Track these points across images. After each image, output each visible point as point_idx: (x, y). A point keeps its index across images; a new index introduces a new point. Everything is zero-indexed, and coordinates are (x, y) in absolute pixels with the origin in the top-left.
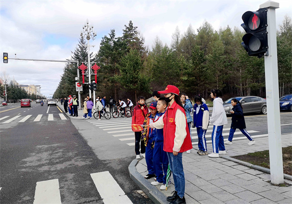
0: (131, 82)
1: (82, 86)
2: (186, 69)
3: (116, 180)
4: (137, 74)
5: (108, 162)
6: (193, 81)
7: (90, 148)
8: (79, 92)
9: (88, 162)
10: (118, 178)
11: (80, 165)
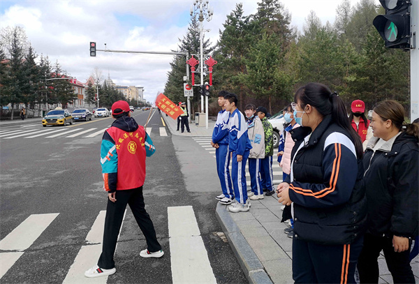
0: (264, 84)
1: (192, 90)
2: (355, 63)
3: (197, 217)
4: (272, 72)
5: (197, 194)
6: (366, 84)
7: (182, 175)
8: (188, 98)
9: (171, 193)
10: (200, 215)
11: (160, 196)
